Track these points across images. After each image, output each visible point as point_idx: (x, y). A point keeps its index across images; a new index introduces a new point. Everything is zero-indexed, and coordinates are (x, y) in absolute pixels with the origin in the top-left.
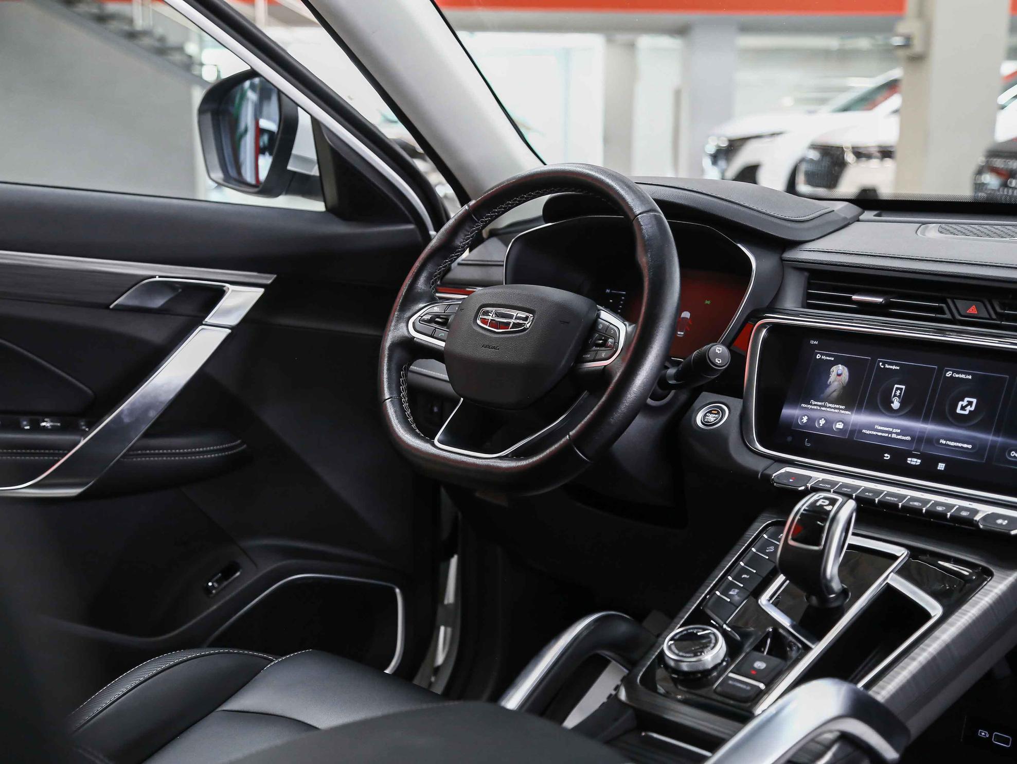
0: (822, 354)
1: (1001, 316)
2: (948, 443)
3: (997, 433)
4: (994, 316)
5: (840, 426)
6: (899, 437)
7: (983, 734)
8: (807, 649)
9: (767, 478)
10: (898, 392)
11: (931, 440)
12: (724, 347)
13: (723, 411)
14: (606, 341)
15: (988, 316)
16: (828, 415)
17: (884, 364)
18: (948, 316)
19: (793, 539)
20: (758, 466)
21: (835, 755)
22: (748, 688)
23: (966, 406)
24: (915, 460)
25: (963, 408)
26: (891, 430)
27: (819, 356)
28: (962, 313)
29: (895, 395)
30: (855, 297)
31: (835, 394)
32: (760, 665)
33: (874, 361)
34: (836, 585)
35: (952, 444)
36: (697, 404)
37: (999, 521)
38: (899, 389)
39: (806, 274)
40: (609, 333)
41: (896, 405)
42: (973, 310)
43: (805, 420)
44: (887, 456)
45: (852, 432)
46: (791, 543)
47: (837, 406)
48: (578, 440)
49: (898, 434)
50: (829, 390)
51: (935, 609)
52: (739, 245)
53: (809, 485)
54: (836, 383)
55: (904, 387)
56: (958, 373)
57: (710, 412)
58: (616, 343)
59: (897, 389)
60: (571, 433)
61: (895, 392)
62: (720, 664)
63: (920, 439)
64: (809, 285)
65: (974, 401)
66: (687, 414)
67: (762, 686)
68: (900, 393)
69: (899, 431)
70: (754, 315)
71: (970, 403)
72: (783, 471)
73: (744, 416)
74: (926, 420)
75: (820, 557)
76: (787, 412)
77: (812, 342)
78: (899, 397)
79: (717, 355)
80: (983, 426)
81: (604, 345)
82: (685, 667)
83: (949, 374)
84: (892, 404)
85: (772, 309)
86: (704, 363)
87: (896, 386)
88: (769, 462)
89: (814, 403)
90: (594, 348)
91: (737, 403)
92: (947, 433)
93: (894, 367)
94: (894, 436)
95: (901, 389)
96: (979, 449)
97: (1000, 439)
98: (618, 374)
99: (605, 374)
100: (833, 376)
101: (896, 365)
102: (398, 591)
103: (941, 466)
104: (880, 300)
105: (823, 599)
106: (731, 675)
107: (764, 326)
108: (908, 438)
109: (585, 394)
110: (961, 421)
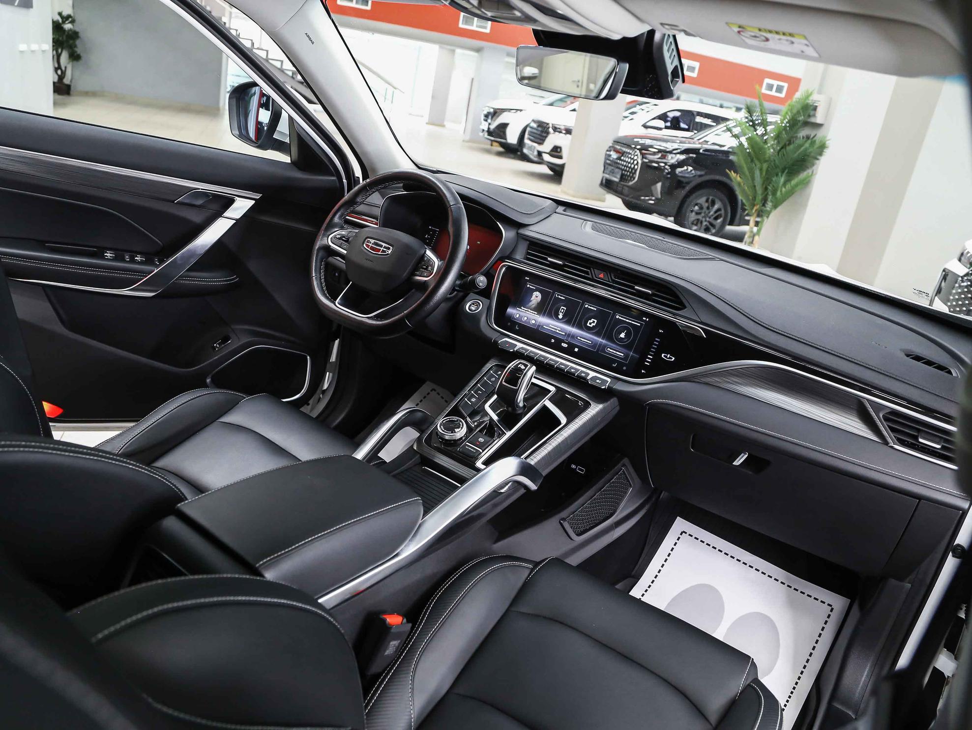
0: (530, 285)
1: (614, 281)
2: (581, 339)
3: (603, 339)
4: (610, 281)
5: (533, 322)
6: (559, 332)
7: (573, 466)
8: (504, 433)
9: (496, 342)
10: (563, 310)
11: (573, 336)
12: (485, 278)
13: (479, 303)
14: (427, 267)
15: (608, 280)
16: (529, 316)
17: (558, 295)
18: (590, 276)
19: (505, 382)
20: (493, 336)
21: (509, 487)
22: (475, 451)
23: (592, 323)
24: (565, 344)
25: (590, 324)
26: (557, 328)
27: (528, 286)
28: (597, 277)
29: (561, 312)
30: (549, 259)
31: (533, 306)
32: (481, 440)
33: (553, 293)
34: (521, 405)
35: (583, 340)
36: (467, 299)
37: (598, 381)
38: (563, 309)
39: (528, 242)
40: (430, 263)
41: (560, 316)
42: (601, 276)
43: (518, 316)
44: (553, 341)
45: (539, 326)
46: (504, 383)
47: (533, 312)
48: (407, 316)
50: (531, 304)
51: (563, 420)
52: (498, 223)
53: (515, 349)
54: (535, 301)
55: (565, 308)
56: (591, 306)
57: (473, 304)
58: (433, 269)
59: (562, 309)
60: (405, 312)
62: (462, 438)
63: (569, 335)
64: (528, 249)
65: (596, 321)
66: (463, 303)
67: (481, 451)
69: (560, 329)
70: (501, 259)
71: (594, 322)
72: (504, 340)
73: (489, 308)
74: (573, 326)
75: (516, 392)
76: (510, 310)
77: (526, 278)
78: (563, 313)
79: (481, 281)
80: (598, 334)
81: (426, 269)
82: (447, 437)
83: (586, 306)
85: (510, 257)
86: (473, 283)
87: (562, 307)
88: (499, 334)
89: (523, 308)
90: (421, 270)
91: (487, 301)
92: (582, 335)
93: (562, 298)
94: (557, 331)
95: (564, 309)
96: (594, 345)
97: (604, 341)
98: (431, 287)
99: (424, 285)
100: (534, 297)
101: (564, 297)
102: (308, 357)
103: (576, 350)
104: (561, 263)
105: (514, 409)
106: (467, 443)
107: (504, 266)
108: (564, 334)
109: (413, 290)
110: (589, 329)
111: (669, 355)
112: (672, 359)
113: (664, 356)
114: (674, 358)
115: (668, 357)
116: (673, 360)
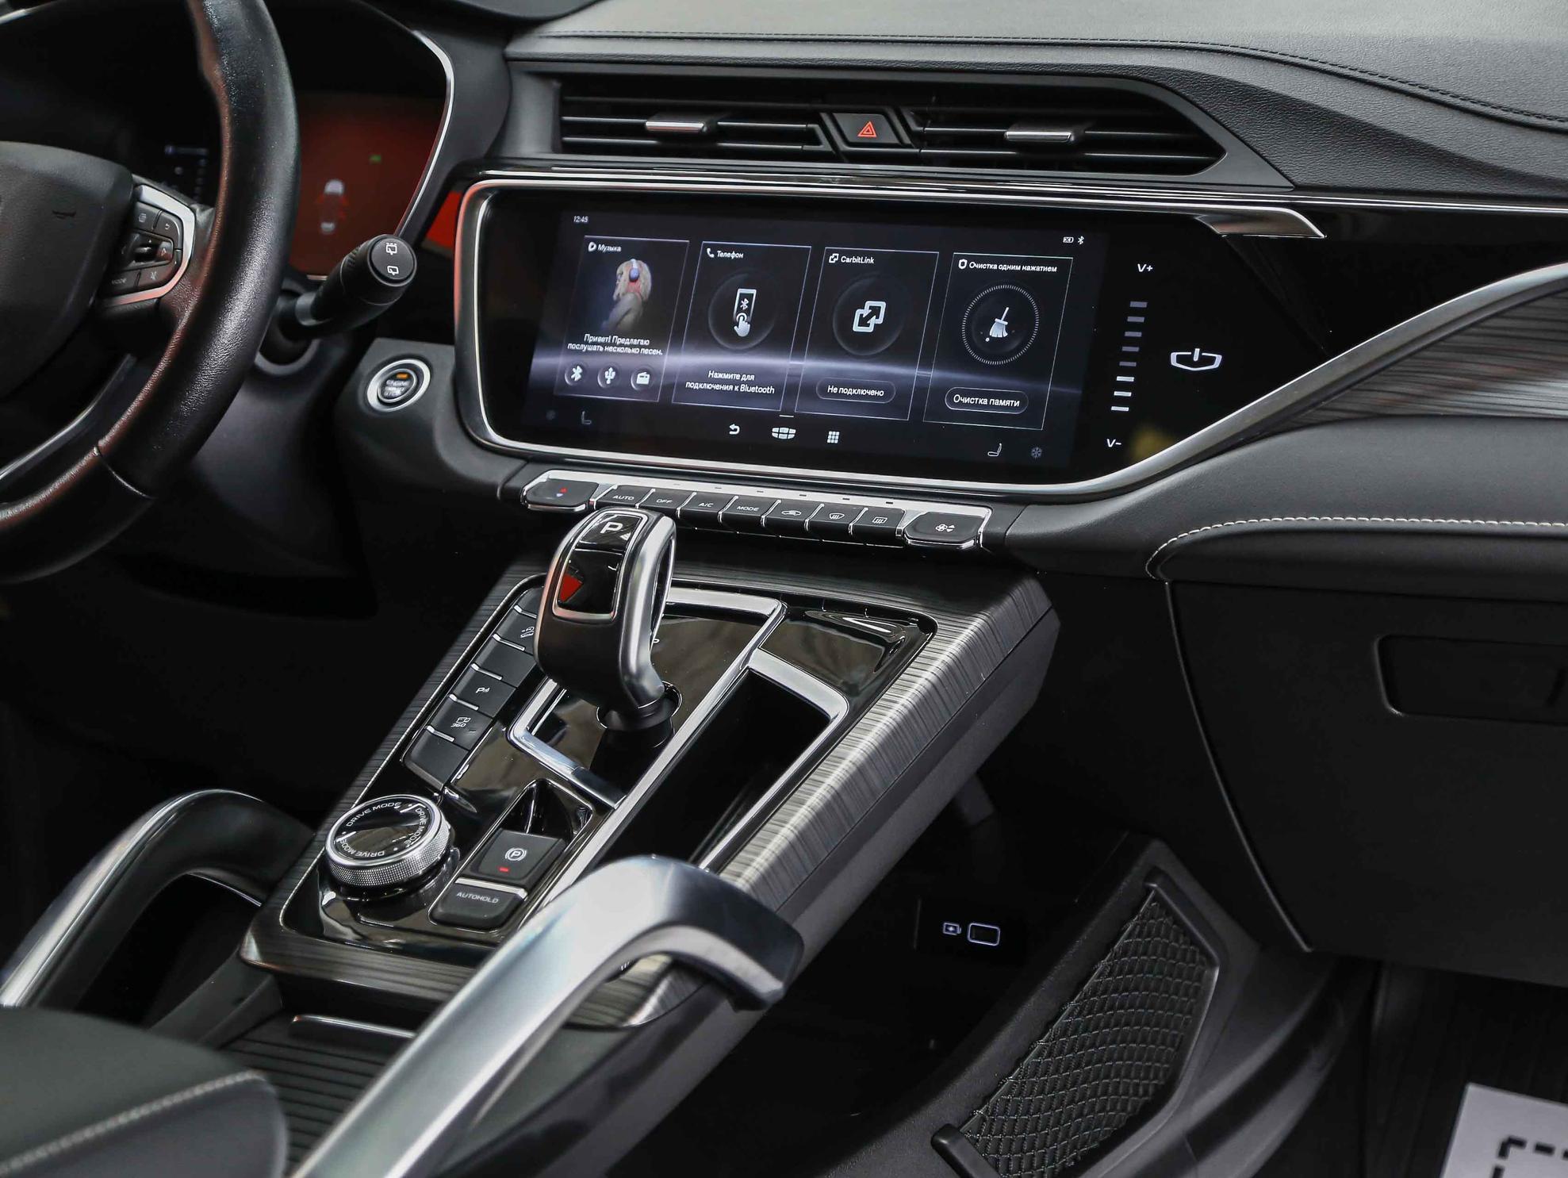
0: (598, 242)
1: (919, 139)
2: (843, 390)
3: (926, 364)
4: (907, 140)
5: (643, 379)
6: (753, 389)
7: (951, 929)
8: (604, 811)
9: (513, 496)
10: (745, 303)
11: (810, 389)
12: (402, 243)
13: (419, 374)
14: (155, 247)
15: (895, 141)
16: (622, 362)
17: (714, 251)
18: (825, 146)
19: (561, 605)
20: (491, 472)
21: (662, 1001)
22: (496, 901)
23: (869, 316)
24: (786, 430)
25: (864, 322)
26: (738, 377)
27: (592, 247)
28: (851, 139)
29: (740, 310)
30: (651, 124)
31: (629, 318)
32: (515, 854)
33: (695, 246)
34: (652, 683)
35: (850, 392)
36: (365, 365)
37: (941, 528)
38: (746, 295)
39: (556, 84)
40: (163, 229)
41: (743, 328)
42: (868, 132)
43: (577, 374)
44: (735, 429)
45: (668, 388)
46: (559, 612)
47: (635, 342)
48: (120, 456)
49: (750, 384)
50: (619, 310)
51: (834, 704)
52: (417, 34)
53: (594, 500)
54: (630, 297)
55: (754, 292)
56: (850, 254)
57: (394, 377)
58: (178, 248)
59: (743, 297)
60: (102, 443)
61: (740, 304)
62: (440, 864)
63: (791, 389)
64: (563, 106)
65: (883, 305)
66: (347, 389)
67: (522, 893)
68: (749, 305)
69: (752, 377)
70: (459, 176)
71: (875, 311)
72: (543, 478)
73: (460, 381)
74: (799, 352)
75: (614, 633)
76: (543, 362)
77: (577, 219)
78: (747, 311)
79: (392, 260)
80: (902, 352)
81: (153, 255)
82: (370, 879)
83: (833, 259)
84: (736, 328)
85: (495, 159)
86: (364, 277)
87: (740, 291)
88: (517, 463)
89: (591, 339)
90: (134, 264)
91: (446, 354)
92: (840, 373)
93: (733, 255)
94: (744, 388)
95: (749, 297)
96: (898, 396)
97: (932, 374)
98: (187, 314)
99: (160, 315)
100: (622, 284)
101: (738, 250)
103: (833, 437)
104: (699, 125)
105: (632, 715)
106: (461, 881)
107: (481, 194)
108: (770, 390)
109: (128, 361)
110: (863, 346)
111: (1197, 350)
112: (1211, 361)
113: (1180, 359)
114: (1219, 358)
115: (1196, 359)
116: (1216, 365)
